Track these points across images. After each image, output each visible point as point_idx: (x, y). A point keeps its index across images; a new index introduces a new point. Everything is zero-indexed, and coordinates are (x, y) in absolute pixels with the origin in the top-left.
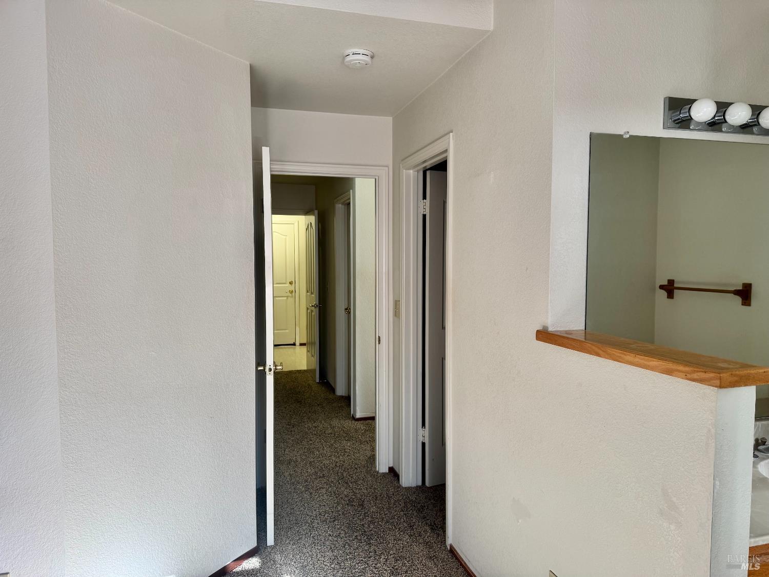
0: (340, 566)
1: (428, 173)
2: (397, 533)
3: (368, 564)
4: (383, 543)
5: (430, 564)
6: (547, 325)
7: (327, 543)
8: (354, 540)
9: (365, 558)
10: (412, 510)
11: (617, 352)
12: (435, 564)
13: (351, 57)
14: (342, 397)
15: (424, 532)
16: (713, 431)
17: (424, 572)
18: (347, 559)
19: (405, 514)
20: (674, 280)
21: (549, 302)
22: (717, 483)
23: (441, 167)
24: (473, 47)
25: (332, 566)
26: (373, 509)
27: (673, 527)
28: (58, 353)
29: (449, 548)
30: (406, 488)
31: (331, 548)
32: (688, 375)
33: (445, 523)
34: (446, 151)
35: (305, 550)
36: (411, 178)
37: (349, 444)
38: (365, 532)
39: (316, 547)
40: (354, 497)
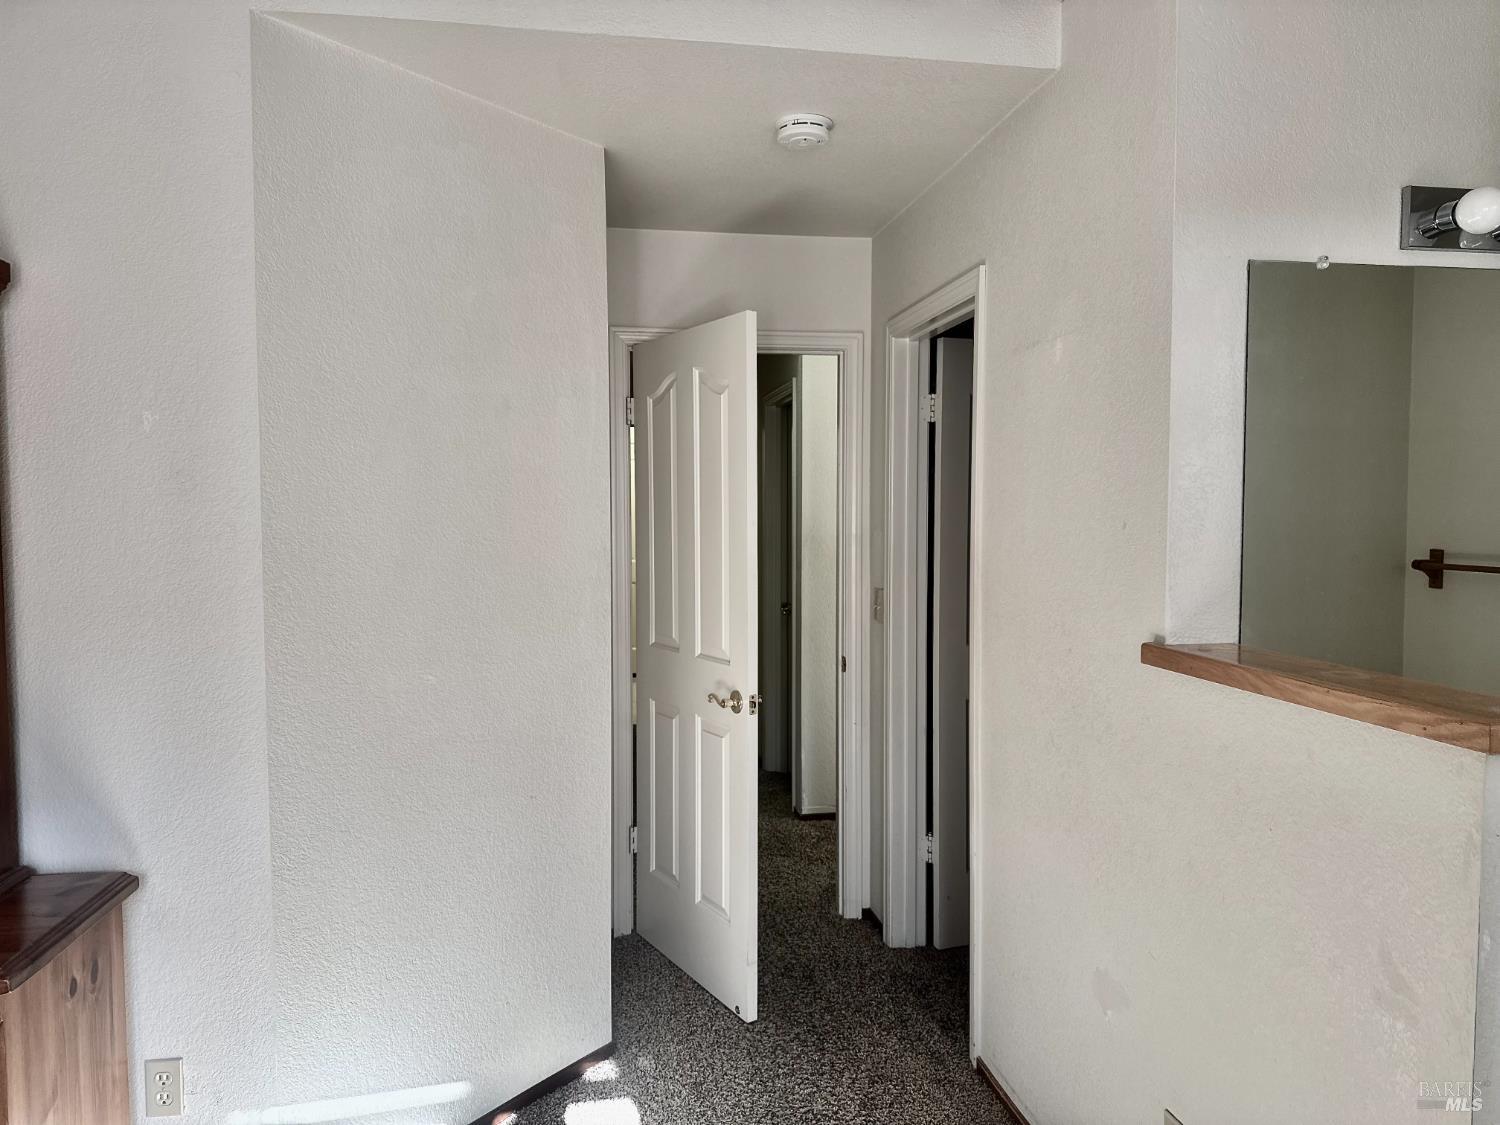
0: (766, 1087)
1: (940, 343)
2: (876, 1033)
3: (817, 1086)
4: (849, 1049)
5: (939, 1095)
6: (1161, 633)
7: (743, 1044)
8: (792, 1041)
9: (812, 1074)
10: (905, 990)
11: (1291, 684)
12: (947, 1093)
13: (791, 130)
14: (776, 774)
15: (927, 1032)
16: (1477, 837)
17: (925, 1108)
18: (778, 1076)
19: (892, 998)
20: (1442, 551)
21: (1167, 588)
22: (1487, 940)
23: (964, 330)
24: (1024, 101)
25: (751, 1086)
26: (832, 986)
27: (1400, 1026)
28: (267, 674)
29: (975, 1066)
30: (895, 949)
31: (749, 1053)
32: (1429, 728)
33: (967, 1018)
34: (972, 300)
35: (700, 1055)
36: (907, 353)
37: (786, 864)
38: (814, 1027)
39: (722, 1051)
40: (794, 962)
